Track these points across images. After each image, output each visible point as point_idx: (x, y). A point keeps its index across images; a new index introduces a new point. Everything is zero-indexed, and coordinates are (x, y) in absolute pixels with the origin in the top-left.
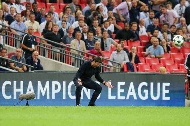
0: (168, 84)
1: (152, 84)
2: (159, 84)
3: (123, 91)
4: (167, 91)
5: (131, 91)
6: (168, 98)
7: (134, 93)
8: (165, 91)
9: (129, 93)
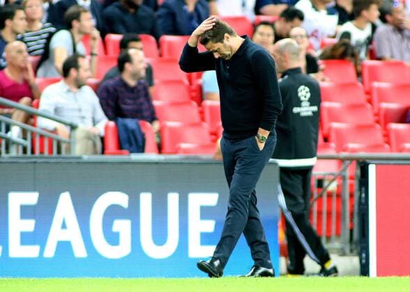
1: (146, 199)
2: (173, 199)
3: (29, 225)
5: (64, 226)
7: (73, 234)
9: (56, 235)
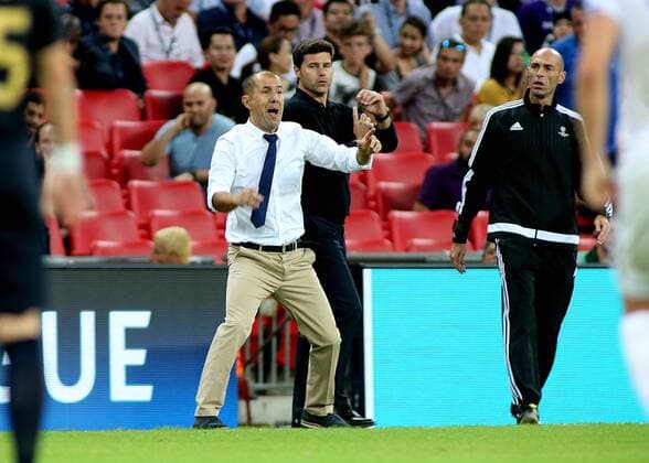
0: (141, 319)
4: (138, 357)
6: (143, 393)
8: (124, 357)
